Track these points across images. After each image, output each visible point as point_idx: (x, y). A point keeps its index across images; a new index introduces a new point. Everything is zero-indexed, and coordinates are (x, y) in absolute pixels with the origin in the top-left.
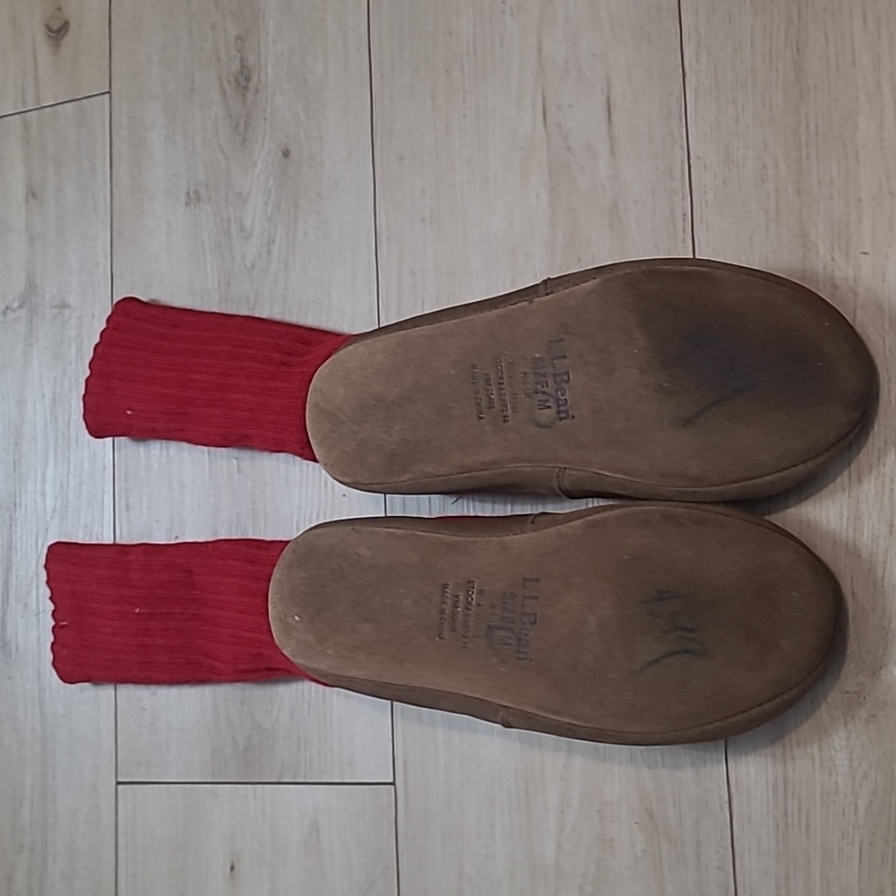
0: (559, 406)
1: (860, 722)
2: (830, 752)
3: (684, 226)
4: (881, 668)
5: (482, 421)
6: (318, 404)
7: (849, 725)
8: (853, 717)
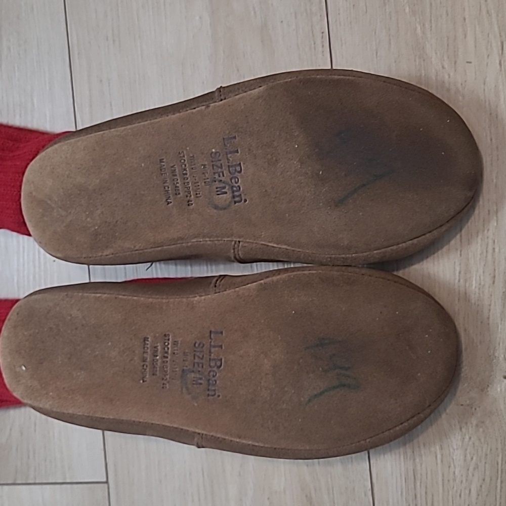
0: (233, 192)
1: (472, 427)
2: (449, 450)
3: (323, 42)
4: (488, 386)
5: (170, 205)
6: (31, 193)
7: (463, 430)
8: (466, 423)
